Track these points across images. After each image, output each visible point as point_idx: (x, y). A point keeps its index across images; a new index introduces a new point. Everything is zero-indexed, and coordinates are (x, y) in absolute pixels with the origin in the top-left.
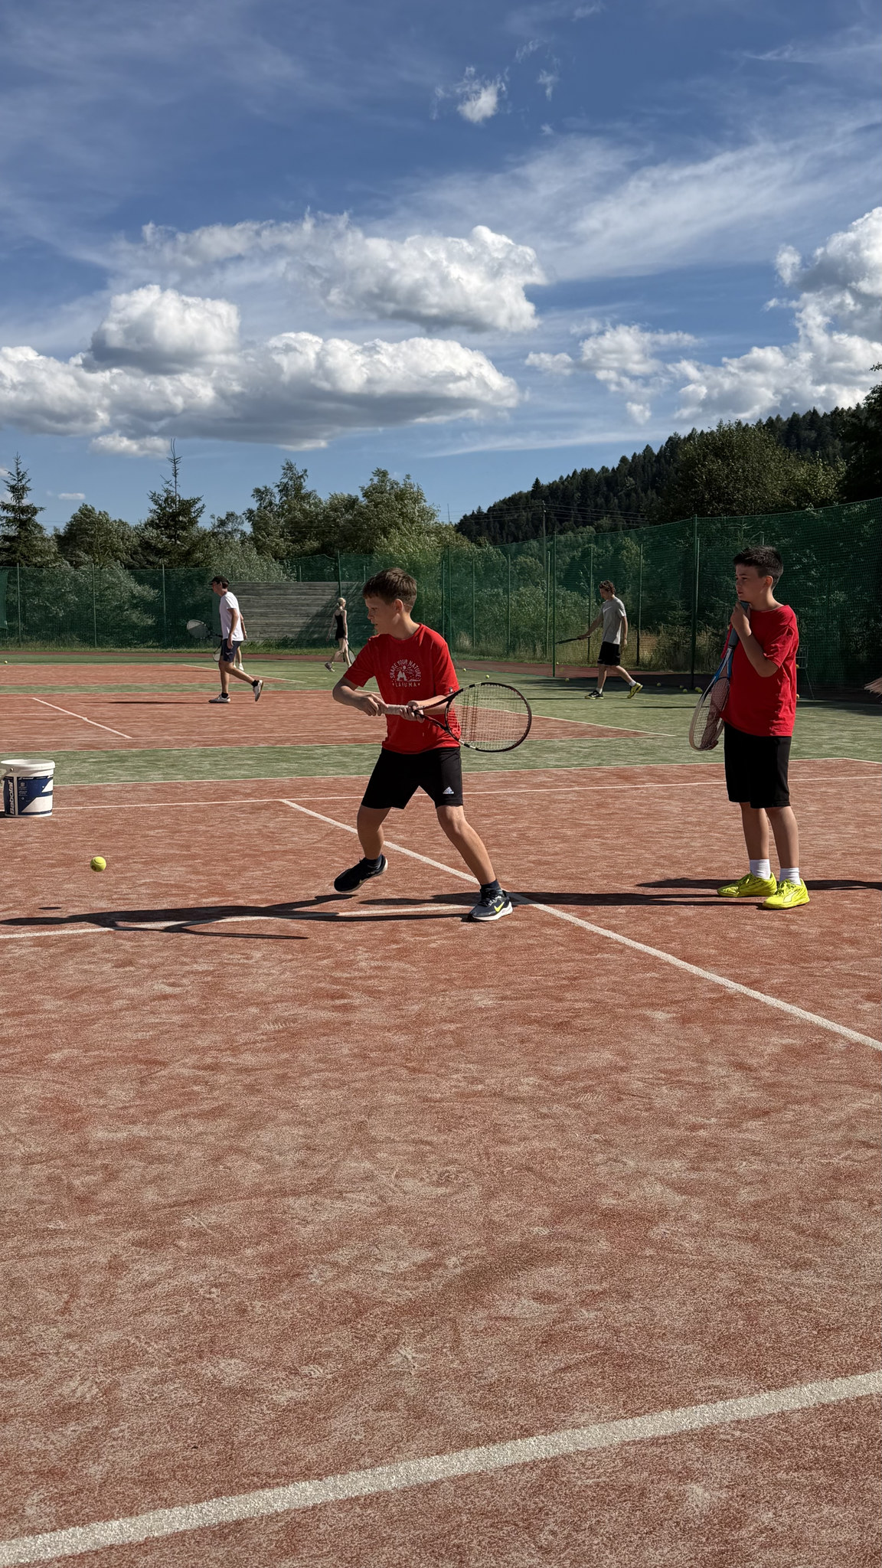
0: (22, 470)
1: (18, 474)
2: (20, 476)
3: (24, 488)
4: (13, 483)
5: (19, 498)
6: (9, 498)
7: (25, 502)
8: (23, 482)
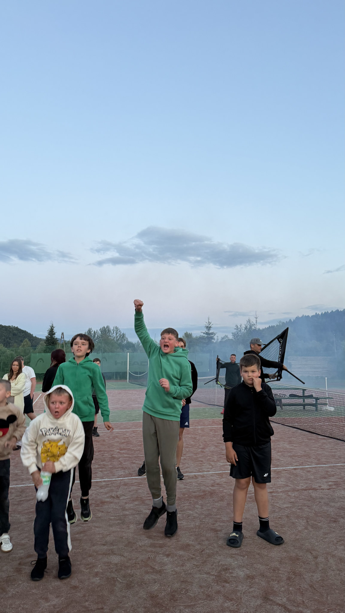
0: (210, 321)
1: (209, 322)
2: (209, 323)
3: (210, 327)
4: (207, 325)
5: (209, 330)
6: (205, 330)
7: (211, 331)
8: (210, 325)
